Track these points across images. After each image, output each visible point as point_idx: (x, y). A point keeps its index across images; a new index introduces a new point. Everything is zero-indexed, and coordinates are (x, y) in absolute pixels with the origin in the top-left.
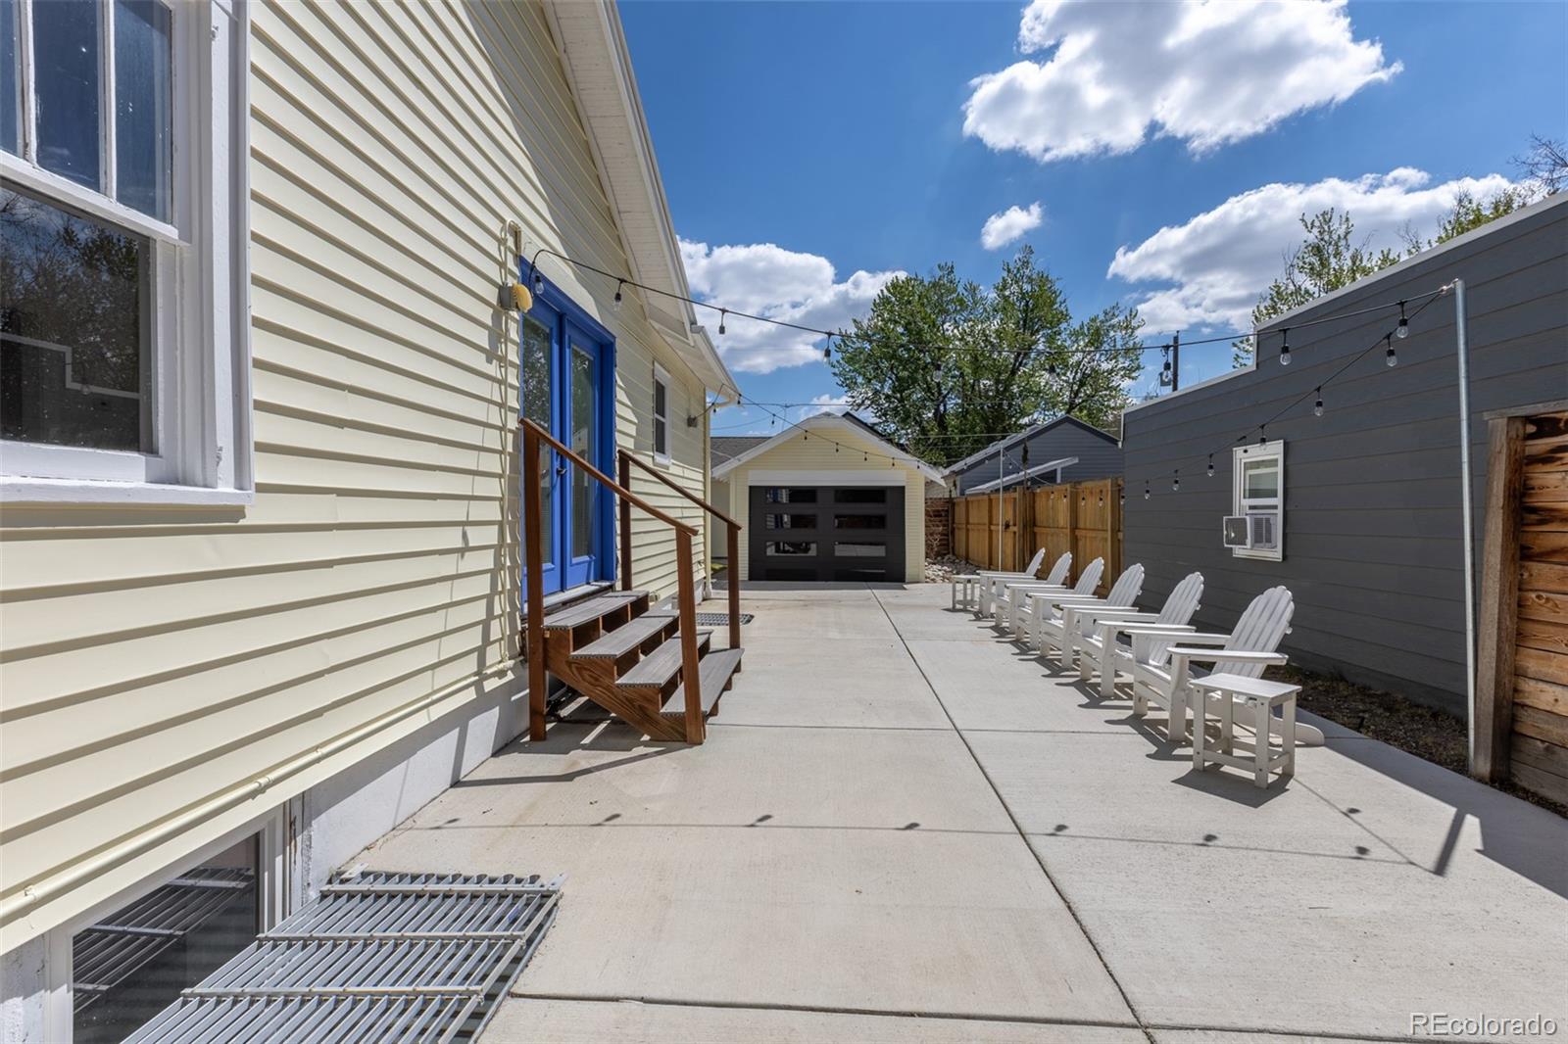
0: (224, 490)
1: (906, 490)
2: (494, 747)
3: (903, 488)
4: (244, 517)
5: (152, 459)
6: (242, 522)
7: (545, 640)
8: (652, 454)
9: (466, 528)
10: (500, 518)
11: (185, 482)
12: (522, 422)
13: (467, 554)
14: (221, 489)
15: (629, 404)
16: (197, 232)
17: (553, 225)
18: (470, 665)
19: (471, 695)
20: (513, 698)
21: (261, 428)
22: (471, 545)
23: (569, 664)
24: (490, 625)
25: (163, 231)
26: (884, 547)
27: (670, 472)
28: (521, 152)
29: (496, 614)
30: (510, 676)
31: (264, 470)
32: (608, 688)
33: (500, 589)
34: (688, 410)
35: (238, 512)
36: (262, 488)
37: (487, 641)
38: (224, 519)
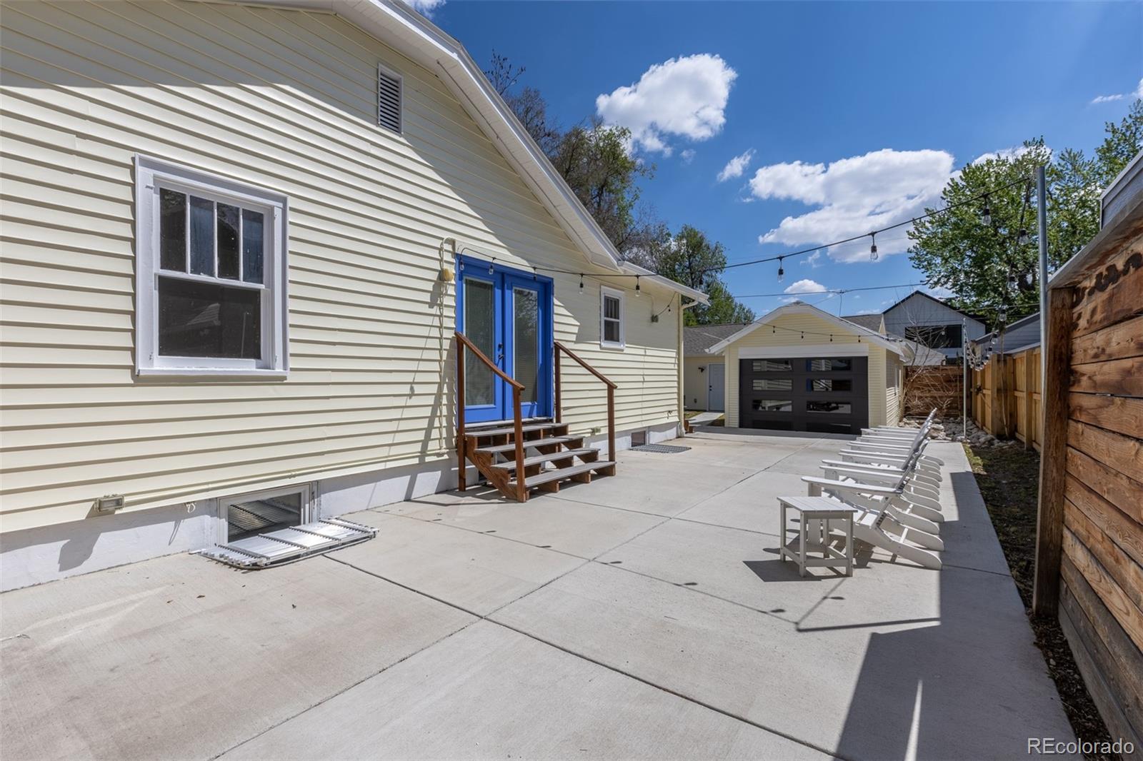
0: (279, 370)
1: (869, 360)
2: (435, 488)
3: (866, 358)
4: (286, 379)
5: (259, 361)
6: (285, 381)
7: (466, 441)
8: (599, 342)
9: (413, 385)
10: (439, 381)
11: (270, 369)
12: (455, 334)
13: (413, 397)
14: (277, 370)
15: (569, 314)
16: (271, 286)
17: (489, 230)
18: (418, 447)
19: (416, 461)
20: (453, 469)
21: (292, 348)
22: (416, 393)
23: (474, 454)
24: (431, 433)
25: (262, 287)
26: (849, 406)
27: (624, 352)
28: (460, 203)
29: (435, 426)
30: (446, 457)
31: (292, 363)
32: (489, 468)
33: (438, 414)
34: (652, 311)
35: (285, 378)
36: (292, 369)
37: (428, 438)
38: (280, 380)
